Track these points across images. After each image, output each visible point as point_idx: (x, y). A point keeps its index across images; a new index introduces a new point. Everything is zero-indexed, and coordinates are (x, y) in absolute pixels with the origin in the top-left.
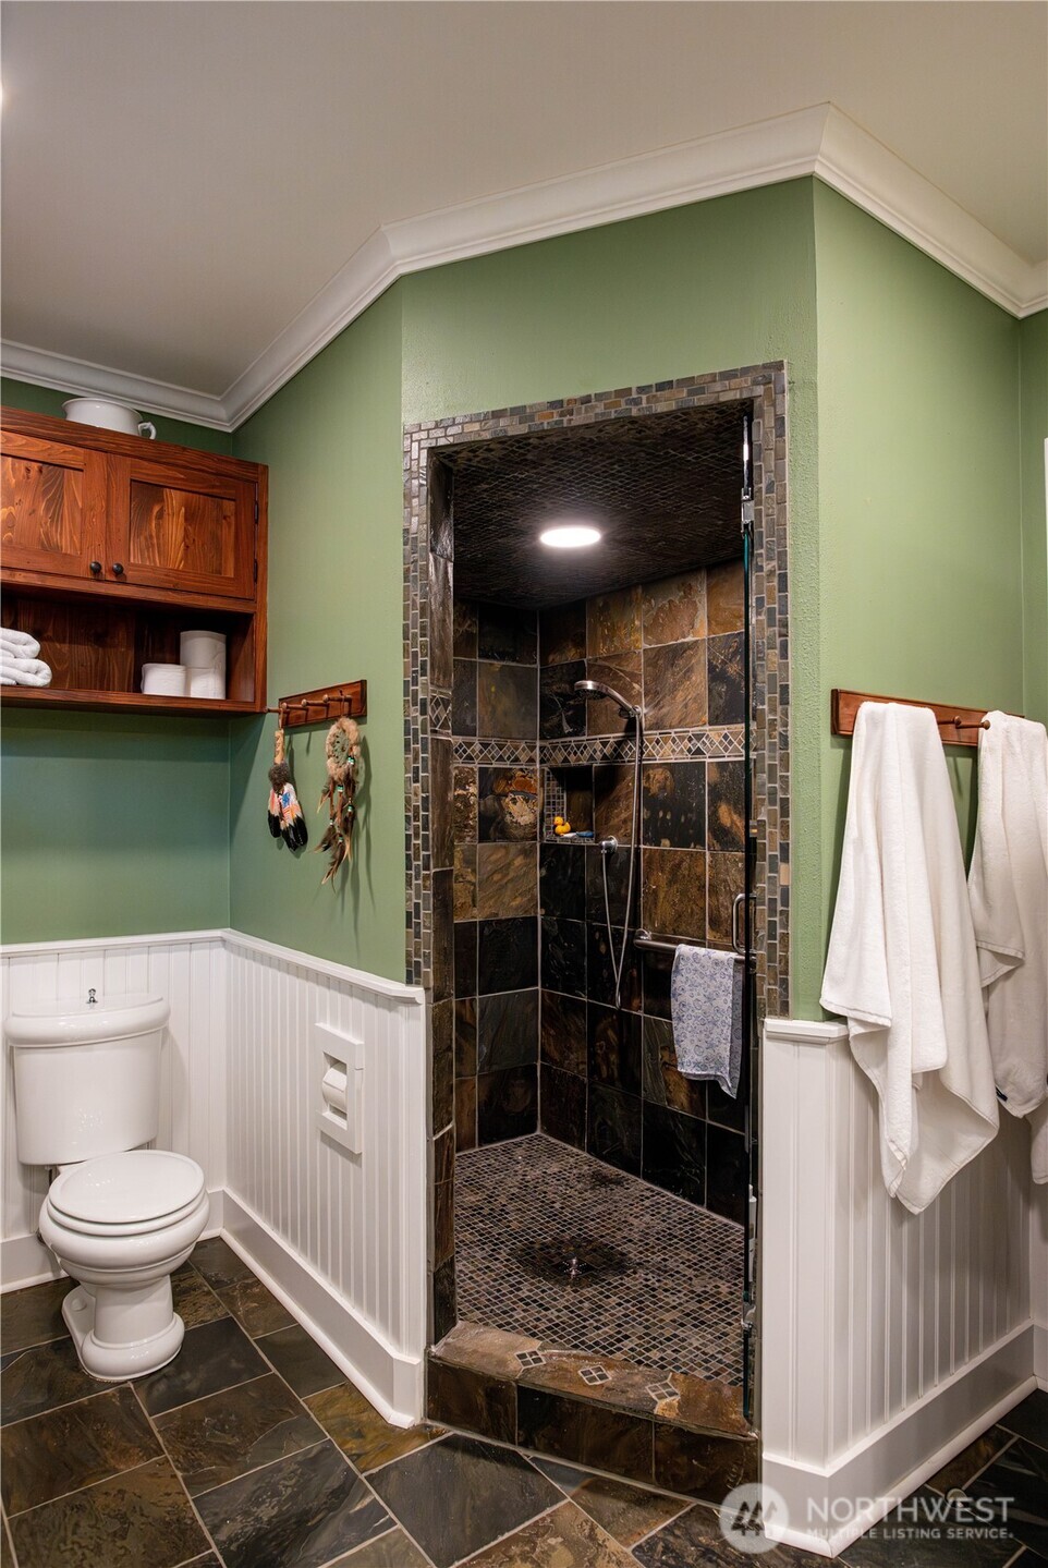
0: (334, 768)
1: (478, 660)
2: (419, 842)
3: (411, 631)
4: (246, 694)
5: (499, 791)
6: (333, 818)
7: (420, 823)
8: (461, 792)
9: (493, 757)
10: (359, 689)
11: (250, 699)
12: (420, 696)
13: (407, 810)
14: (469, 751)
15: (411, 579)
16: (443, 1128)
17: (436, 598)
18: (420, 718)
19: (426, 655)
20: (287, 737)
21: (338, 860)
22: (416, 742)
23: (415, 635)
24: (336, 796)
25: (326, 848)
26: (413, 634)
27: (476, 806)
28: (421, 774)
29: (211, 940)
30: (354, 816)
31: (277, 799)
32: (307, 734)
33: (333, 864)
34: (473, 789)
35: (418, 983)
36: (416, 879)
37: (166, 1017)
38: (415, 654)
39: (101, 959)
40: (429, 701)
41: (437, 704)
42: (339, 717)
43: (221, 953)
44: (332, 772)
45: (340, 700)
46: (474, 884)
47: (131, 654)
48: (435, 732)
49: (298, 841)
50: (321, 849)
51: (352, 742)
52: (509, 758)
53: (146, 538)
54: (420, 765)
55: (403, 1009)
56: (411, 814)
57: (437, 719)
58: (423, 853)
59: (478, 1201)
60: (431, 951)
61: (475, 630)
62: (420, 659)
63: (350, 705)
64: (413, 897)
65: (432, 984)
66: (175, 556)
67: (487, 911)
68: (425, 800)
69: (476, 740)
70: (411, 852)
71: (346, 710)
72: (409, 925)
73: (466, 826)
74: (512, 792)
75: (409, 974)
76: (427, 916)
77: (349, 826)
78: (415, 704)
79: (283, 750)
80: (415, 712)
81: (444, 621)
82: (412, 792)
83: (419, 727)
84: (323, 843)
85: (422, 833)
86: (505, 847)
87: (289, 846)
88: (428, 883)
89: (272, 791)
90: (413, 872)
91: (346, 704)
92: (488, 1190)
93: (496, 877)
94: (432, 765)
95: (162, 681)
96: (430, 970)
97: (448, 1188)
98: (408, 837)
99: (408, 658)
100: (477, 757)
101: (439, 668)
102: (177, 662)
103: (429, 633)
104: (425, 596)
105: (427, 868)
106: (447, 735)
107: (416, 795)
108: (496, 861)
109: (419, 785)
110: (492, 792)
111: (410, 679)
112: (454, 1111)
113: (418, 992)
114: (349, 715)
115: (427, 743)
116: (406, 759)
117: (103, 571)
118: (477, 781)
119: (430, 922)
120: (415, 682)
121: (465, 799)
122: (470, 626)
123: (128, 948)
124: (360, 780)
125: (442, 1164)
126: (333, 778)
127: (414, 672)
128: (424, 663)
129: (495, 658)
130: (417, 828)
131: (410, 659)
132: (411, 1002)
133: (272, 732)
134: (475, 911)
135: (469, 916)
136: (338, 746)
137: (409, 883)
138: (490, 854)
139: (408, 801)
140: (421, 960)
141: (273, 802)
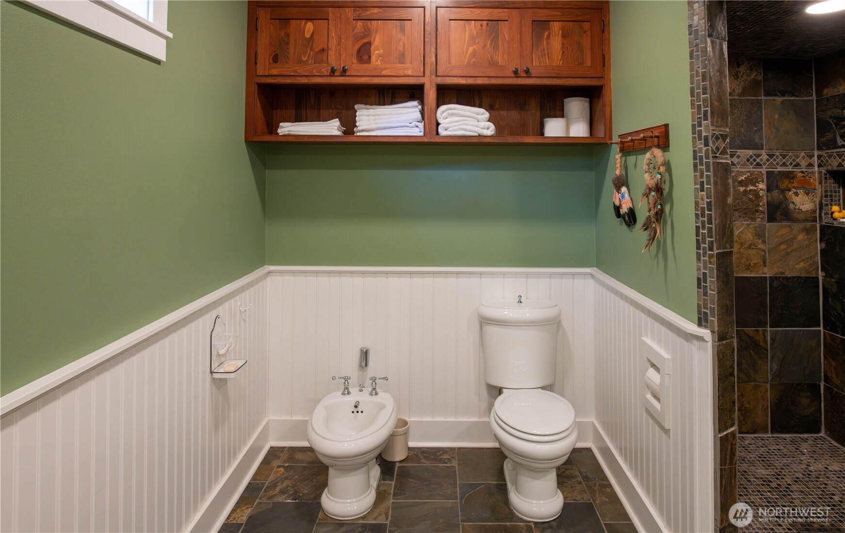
0: (648, 180)
1: (763, 98)
2: (706, 231)
3: (696, 91)
4: (601, 133)
5: (783, 186)
6: (649, 211)
7: (706, 219)
8: (752, 188)
9: (778, 164)
10: (664, 130)
11: (602, 135)
12: (704, 134)
13: (696, 209)
14: (758, 160)
15: (695, 57)
16: (727, 429)
17: (713, 68)
18: (704, 149)
19: (707, 107)
20: (623, 158)
21: (652, 239)
22: (701, 164)
23: (698, 93)
24: (651, 197)
25: (646, 230)
26: (697, 93)
27: (765, 198)
28: (706, 186)
29: (585, 274)
30: (662, 211)
31: (618, 196)
32: (635, 156)
33: (649, 240)
34: (762, 186)
35: (706, 327)
36: (704, 256)
37: (559, 315)
38: (699, 107)
39: (525, 279)
40: (710, 137)
41: (717, 138)
42: (651, 147)
43: (590, 283)
44: (648, 182)
45: (652, 137)
46: (763, 250)
47: (538, 113)
48: (716, 157)
49: (631, 222)
50: (643, 230)
51: (660, 164)
52: (791, 164)
53: (541, 51)
54: (705, 180)
55: (696, 342)
56: (699, 213)
57: (718, 148)
58: (708, 239)
59: (767, 475)
60: (716, 307)
61: (760, 78)
62: (702, 109)
63: (658, 140)
64: (702, 268)
65: (716, 329)
66: (557, 57)
67: (776, 270)
68: (709, 204)
69: (763, 152)
70: (700, 238)
71: (656, 143)
72: (699, 286)
73: (757, 211)
74: (794, 187)
75: (700, 320)
76: (712, 282)
77: (659, 217)
78: (700, 139)
79: (621, 166)
80: (700, 145)
81: (721, 82)
82: (700, 197)
83: (703, 154)
84: (644, 226)
85: (707, 225)
86: (789, 226)
87: (626, 225)
88: (712, 260)
89: (615, 191)
90: (701, 251)
91: (656, 139)
92: (777, 469)
93: (783, 247)
94: (714, 180)
95: (554, 128)
96: (715, 320)
97: (731, 472)
98: (697, 228)
99: (694, 109)
100: (765, 164)
101: (719, 114)
102: (562, 116)
103: (708, 92)
104: (705, 67)
105: (711, 249)
106: (726, 159)
107: (702, 199)
108: (782, 236)
109: (704, 193)
110: (777, 187)
111: (696, 123)
112: (736, 418)
113: (706, 333)
114: (658, 146)
115: (709, 165)
116: (695, 176)
117: (519, 71)
118: (765, 180)
119: (714, 286)
120: (700, 125)
121: (756, 193)
122: (756, 75)
123: (539, 275)
124: (666, 188)
125: (726, 454)
126: (648, 186)
127: (699, 118)
128: (706, 112)
129: (777, 95)
130: (703, 222)
131: (696, 110)
132: (700, 339)
133: (616, 155)
134: (766, 270)
135: (761, 272)
136: (651, 166)
137: (698, 259)
138: (777, 230)
139: (697, 203)
140: (708, 312)
141: (615, 197)
